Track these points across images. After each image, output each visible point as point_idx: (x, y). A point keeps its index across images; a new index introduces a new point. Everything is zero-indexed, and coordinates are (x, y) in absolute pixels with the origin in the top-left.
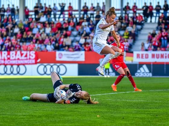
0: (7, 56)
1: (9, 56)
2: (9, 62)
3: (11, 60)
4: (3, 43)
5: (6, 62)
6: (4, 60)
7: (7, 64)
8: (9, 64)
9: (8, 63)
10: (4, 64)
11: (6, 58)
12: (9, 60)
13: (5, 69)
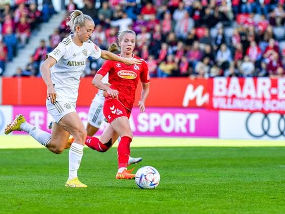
0: (270, 90)
1: (274, 91)
2: (275, 105)
3: (281, 100)
4: (259, 57)
5: (268, 106)
6: (264, 99)
7: (270, 112)
8: (276, 112)
9: (273, 109)
10: (262, 111)
11: (268, 96)
12: (274, 102)
13: (266, 122)
